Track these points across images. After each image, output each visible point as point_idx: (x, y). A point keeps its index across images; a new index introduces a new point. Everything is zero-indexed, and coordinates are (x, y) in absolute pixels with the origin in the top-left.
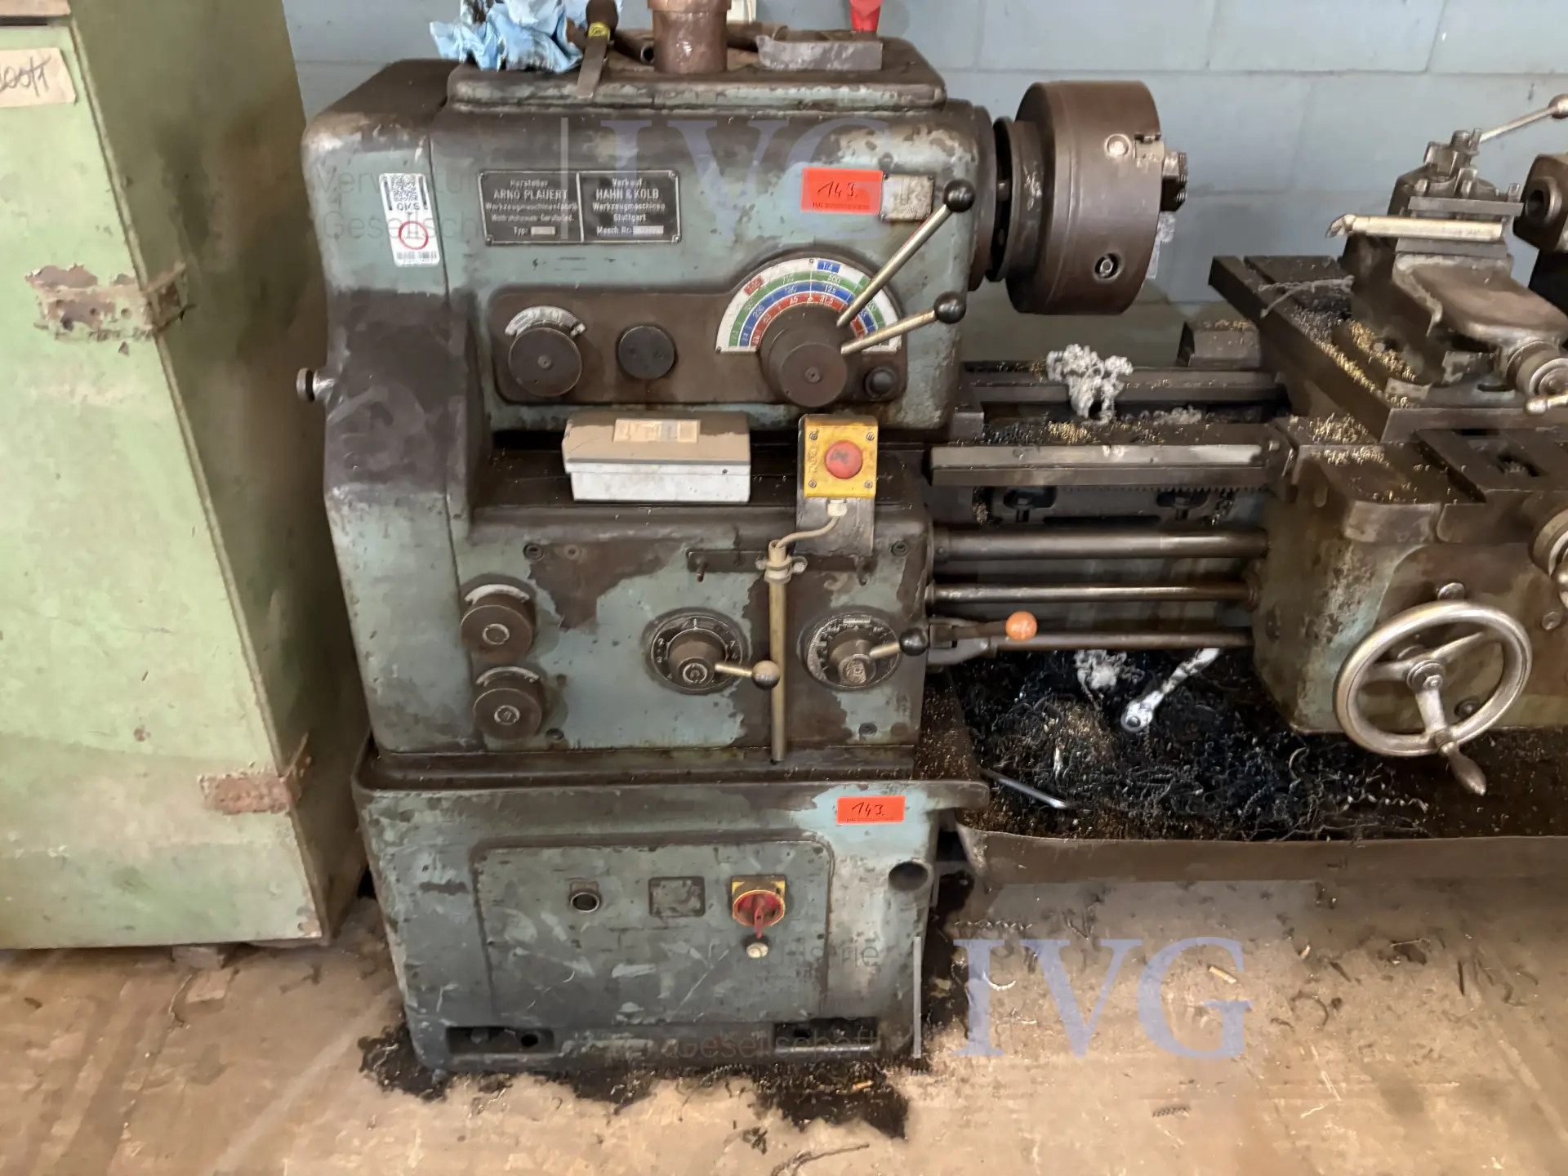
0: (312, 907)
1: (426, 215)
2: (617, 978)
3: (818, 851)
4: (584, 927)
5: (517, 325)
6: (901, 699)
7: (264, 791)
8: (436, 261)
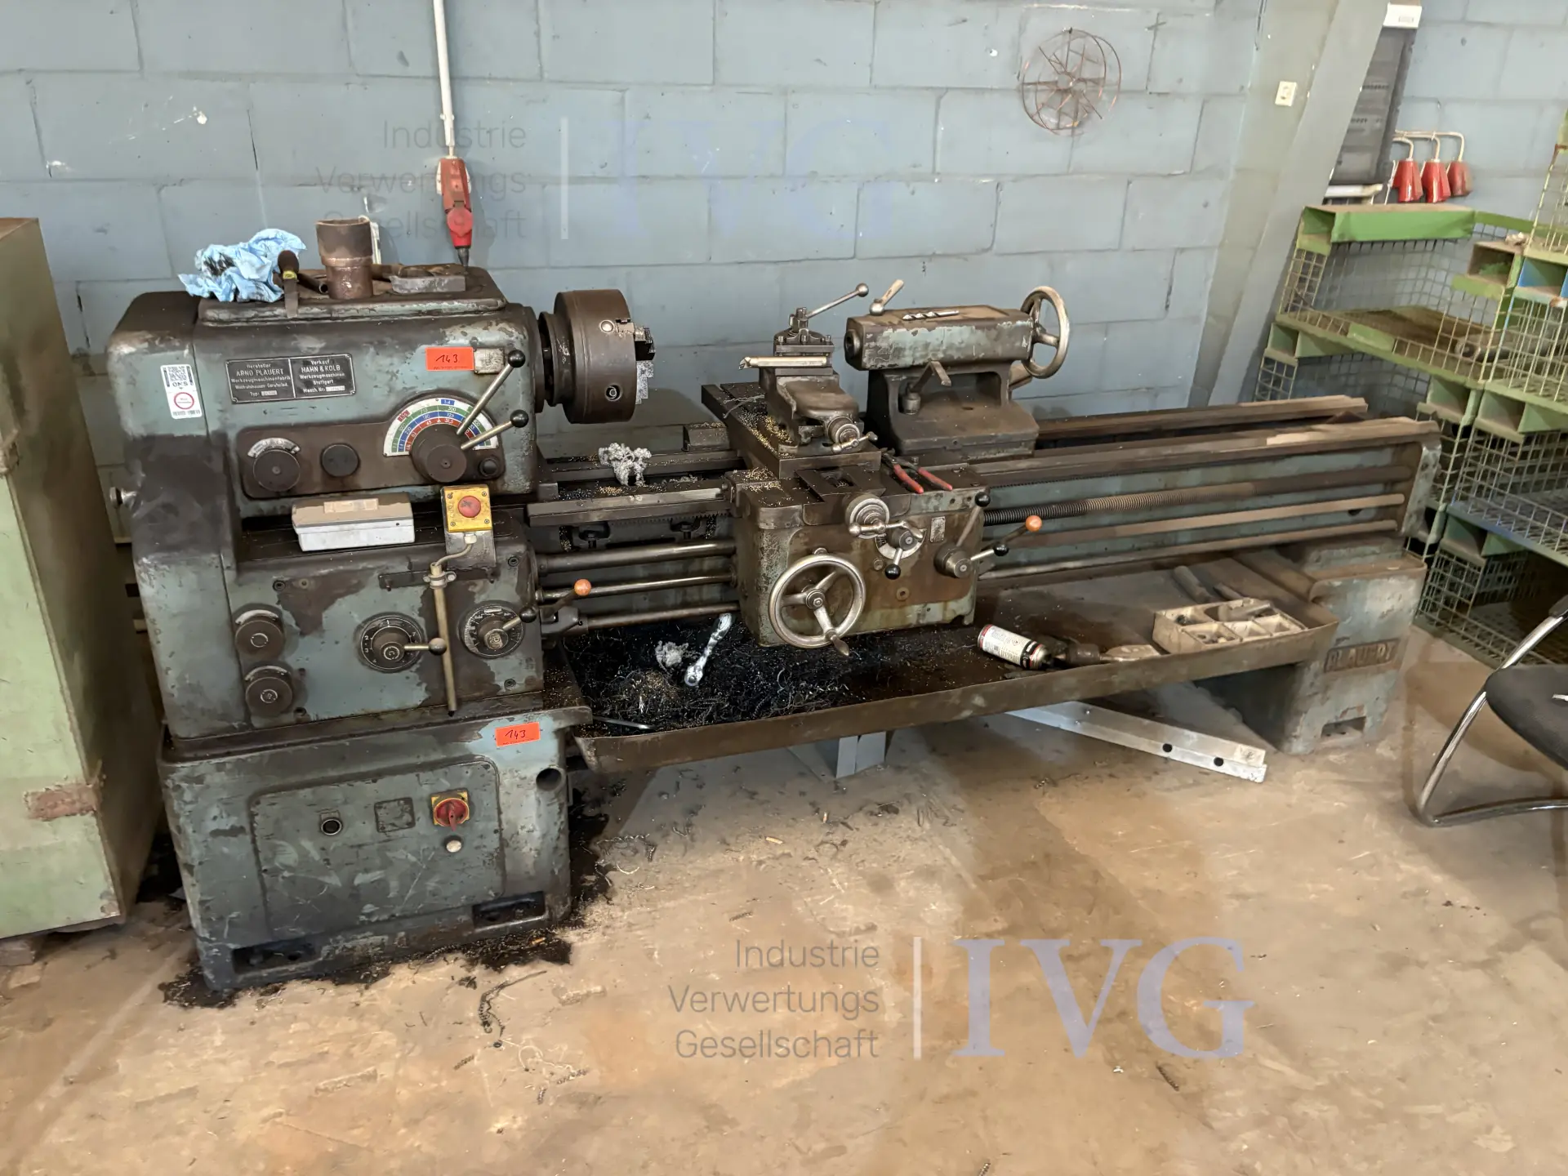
0: (112, 890)
1: (192, 389)
2: (359, 885)
3: (487, 767)
4: (332, 848)
5: (255, 451)
6: (528, 660)
7: (76, 797)
8: (200, 415)
